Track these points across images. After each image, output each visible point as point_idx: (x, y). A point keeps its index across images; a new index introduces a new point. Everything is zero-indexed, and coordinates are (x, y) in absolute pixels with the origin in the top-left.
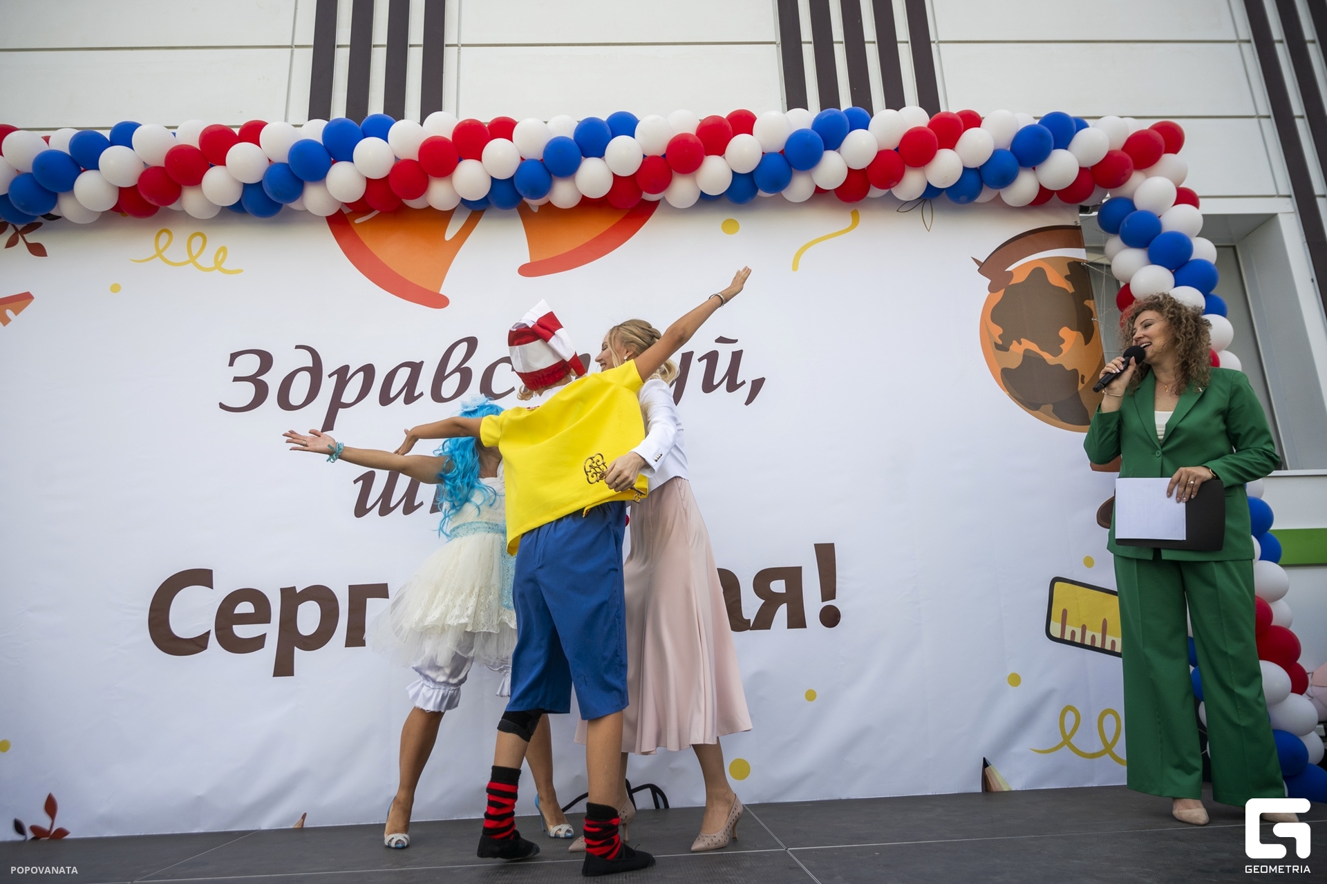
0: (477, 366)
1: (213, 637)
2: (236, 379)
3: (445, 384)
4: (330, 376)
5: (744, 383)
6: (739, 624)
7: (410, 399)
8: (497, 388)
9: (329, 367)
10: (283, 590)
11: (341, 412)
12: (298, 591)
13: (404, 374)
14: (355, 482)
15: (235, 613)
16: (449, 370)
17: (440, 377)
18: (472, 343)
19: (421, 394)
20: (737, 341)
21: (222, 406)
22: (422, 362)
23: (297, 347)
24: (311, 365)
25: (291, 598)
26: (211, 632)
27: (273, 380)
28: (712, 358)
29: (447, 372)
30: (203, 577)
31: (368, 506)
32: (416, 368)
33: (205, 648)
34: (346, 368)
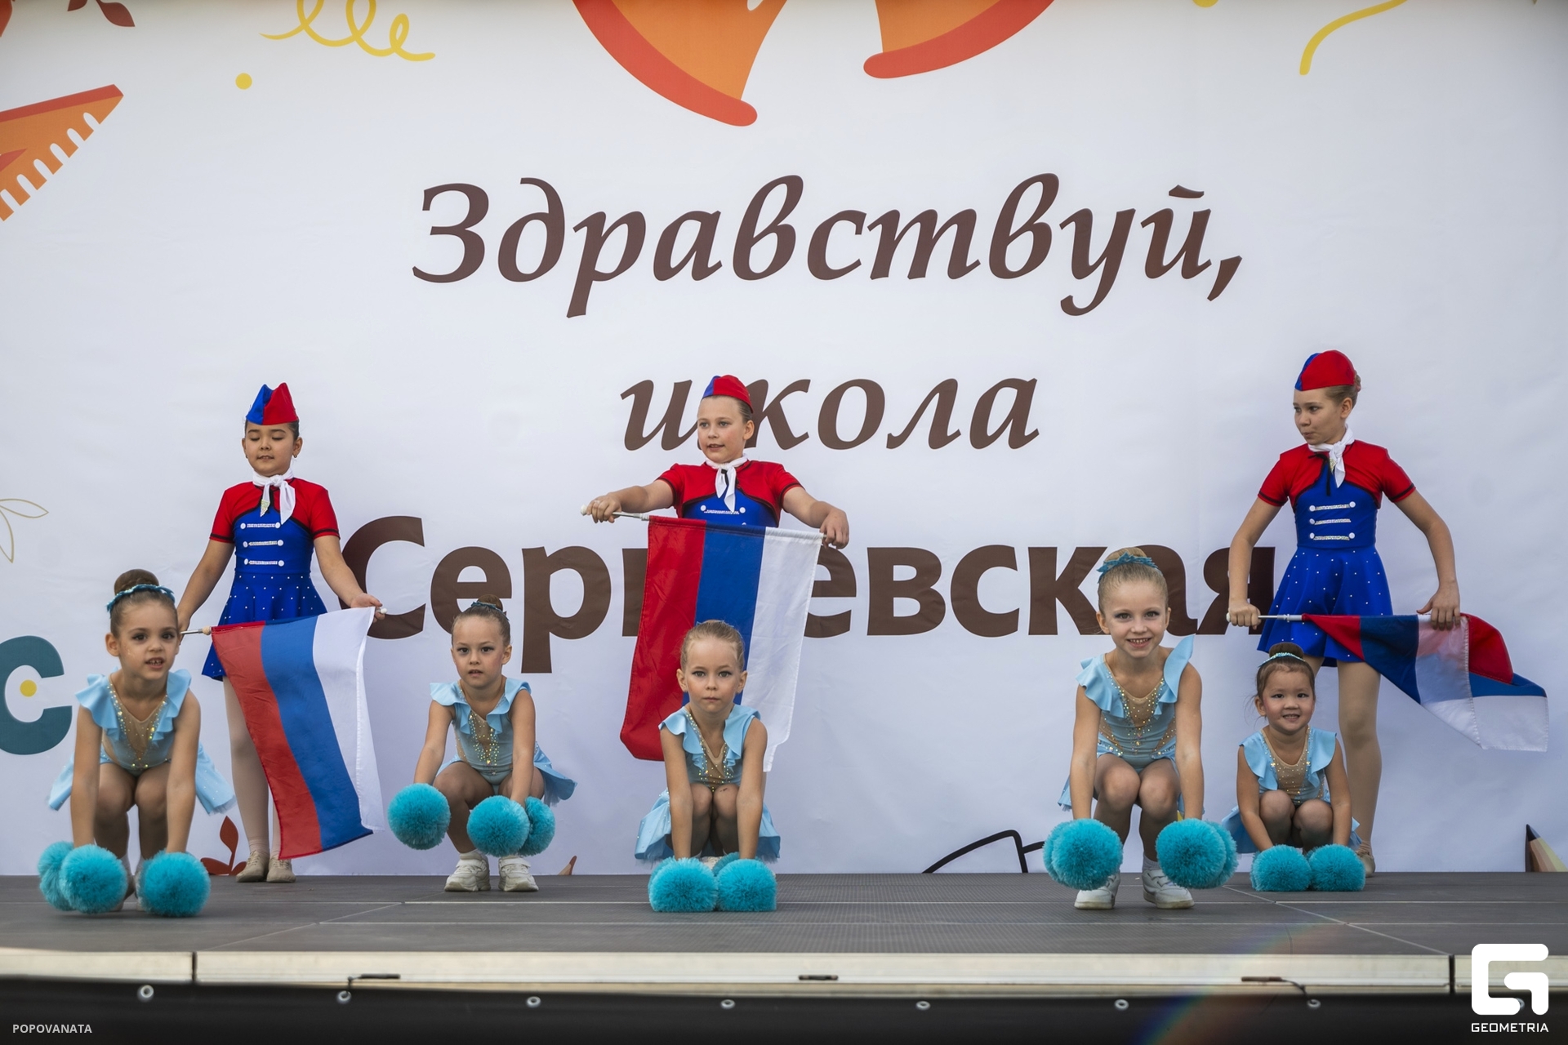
0: (804, 223)
1: (429, 616)
2: (436, 231)
3: (756, 251)
4: (576, 229)
5: (1208, 264)
6: (1181, 625)
7: (702, 271)
8: (833, 261)
9: (573, 217)
10: (526, 552)
11: (596, 286)
12: (548, 554)
13: (689, 233)
14: (624, 396)
15: (460, 580)
16: (760, 227)
17: (746, 240)
18: (794, 186)
19: (719, 265)
20: (1199, 195)
21: (418, 273)
22: (718, 214)
23: (524, 181)
24: (546, 210)
25: (540, 564)
26: (426, 606)
27: (491, 231)
28: (1162, 221)
29: (758, 231)
30: (408, 529)
31: (645, 434)
32: (709, 222)
33: (420, 629)
34: (599, 218)
